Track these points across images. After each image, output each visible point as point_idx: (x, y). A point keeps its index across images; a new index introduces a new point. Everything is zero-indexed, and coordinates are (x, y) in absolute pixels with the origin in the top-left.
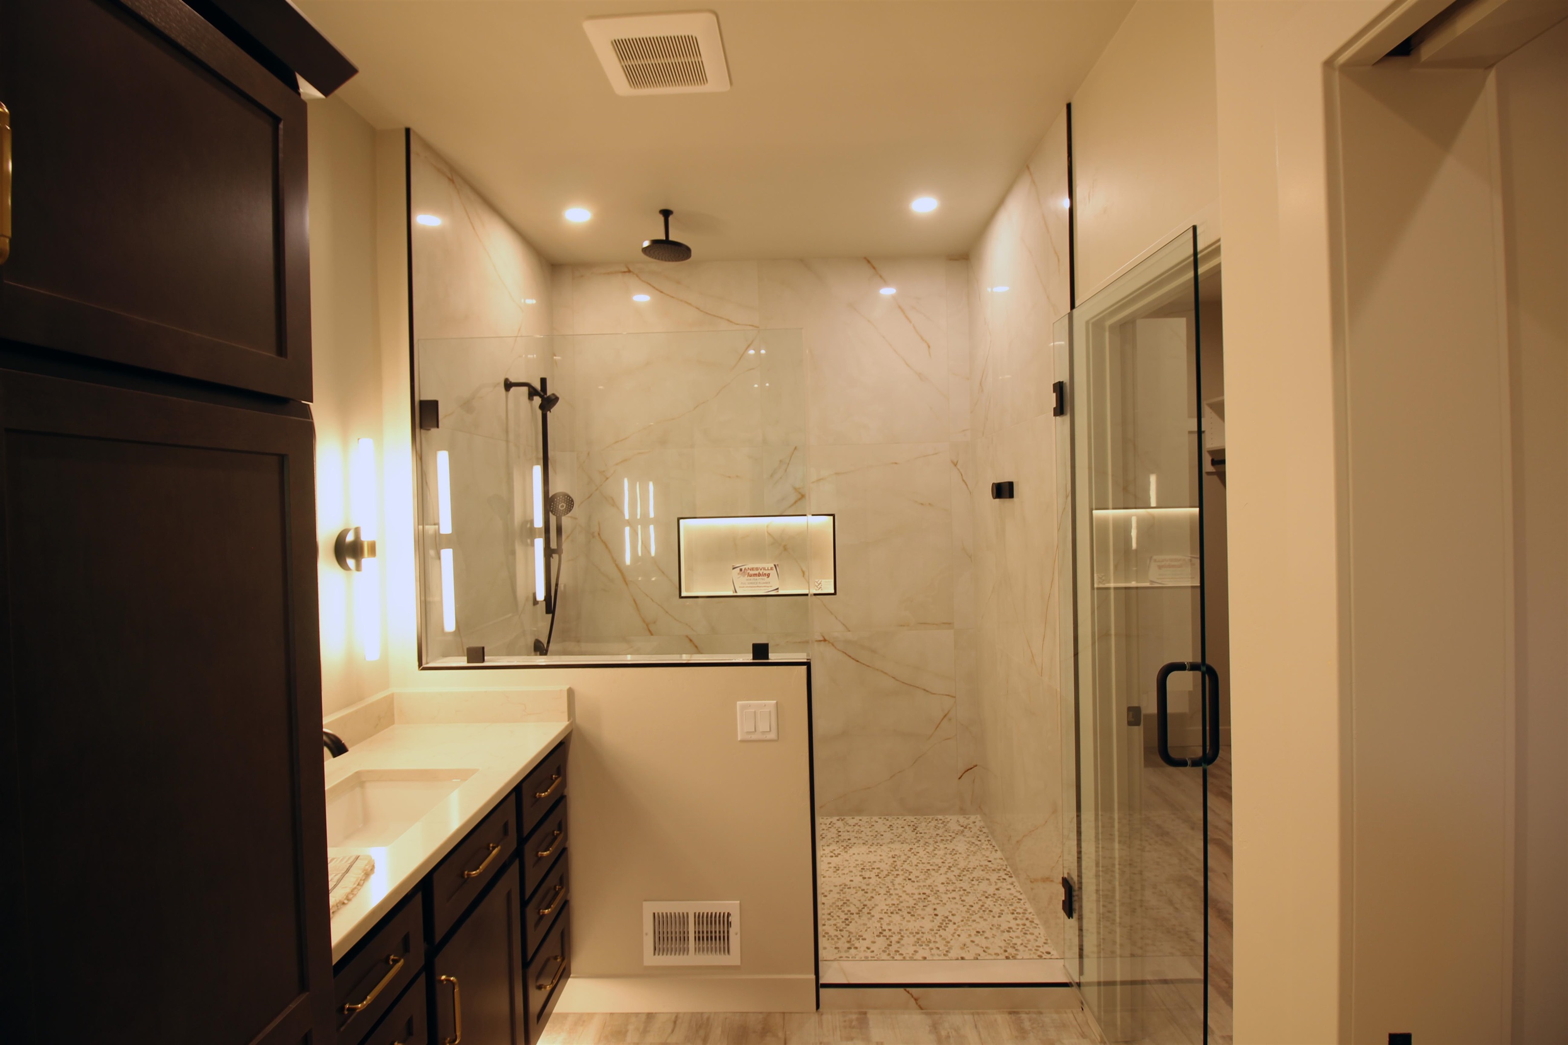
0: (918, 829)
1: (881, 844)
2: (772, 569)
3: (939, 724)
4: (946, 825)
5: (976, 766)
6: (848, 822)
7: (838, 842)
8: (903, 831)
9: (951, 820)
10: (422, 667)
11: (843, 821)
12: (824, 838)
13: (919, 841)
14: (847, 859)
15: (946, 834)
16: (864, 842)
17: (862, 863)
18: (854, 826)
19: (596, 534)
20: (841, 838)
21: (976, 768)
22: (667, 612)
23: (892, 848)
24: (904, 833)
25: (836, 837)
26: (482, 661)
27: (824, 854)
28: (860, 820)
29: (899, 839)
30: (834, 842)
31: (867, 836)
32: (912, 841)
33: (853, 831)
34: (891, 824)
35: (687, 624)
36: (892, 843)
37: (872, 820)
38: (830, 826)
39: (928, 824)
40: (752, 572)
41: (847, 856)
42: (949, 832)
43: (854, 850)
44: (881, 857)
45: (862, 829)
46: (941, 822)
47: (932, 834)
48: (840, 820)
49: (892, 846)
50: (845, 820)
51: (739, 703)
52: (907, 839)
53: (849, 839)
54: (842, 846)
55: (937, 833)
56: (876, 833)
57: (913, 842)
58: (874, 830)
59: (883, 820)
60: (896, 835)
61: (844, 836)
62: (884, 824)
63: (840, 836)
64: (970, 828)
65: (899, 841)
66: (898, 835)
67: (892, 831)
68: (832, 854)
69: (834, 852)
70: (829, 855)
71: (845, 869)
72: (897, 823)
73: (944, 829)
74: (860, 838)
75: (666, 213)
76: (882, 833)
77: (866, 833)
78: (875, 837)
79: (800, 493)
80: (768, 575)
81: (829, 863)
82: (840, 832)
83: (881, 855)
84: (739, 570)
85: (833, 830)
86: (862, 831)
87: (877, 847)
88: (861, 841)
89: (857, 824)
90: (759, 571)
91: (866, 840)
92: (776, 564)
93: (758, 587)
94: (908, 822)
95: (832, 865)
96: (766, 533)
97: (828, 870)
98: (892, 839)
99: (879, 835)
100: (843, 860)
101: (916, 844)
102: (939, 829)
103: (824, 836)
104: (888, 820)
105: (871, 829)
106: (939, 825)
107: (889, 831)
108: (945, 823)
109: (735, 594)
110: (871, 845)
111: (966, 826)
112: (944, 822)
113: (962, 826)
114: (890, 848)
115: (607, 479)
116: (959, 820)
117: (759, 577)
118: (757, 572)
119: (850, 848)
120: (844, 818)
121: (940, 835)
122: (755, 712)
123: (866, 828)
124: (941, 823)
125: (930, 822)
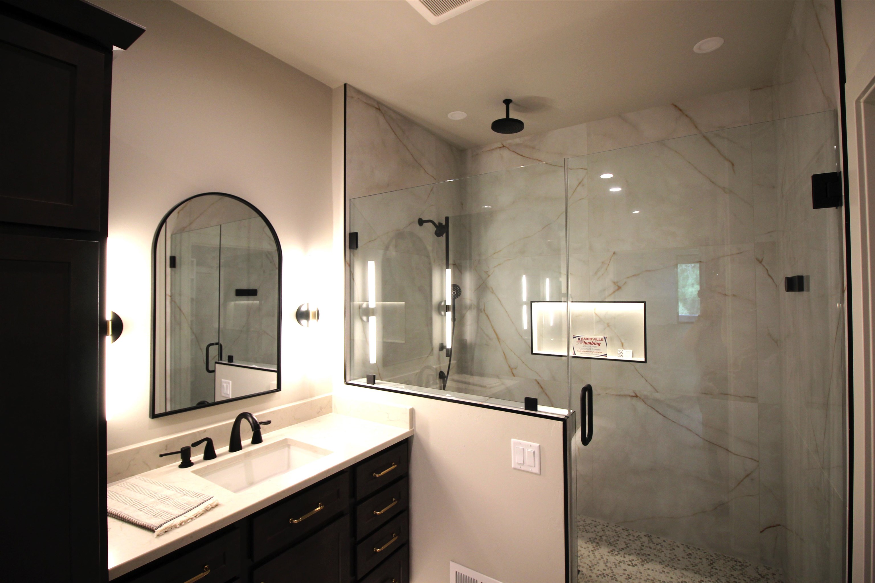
0: (714, 565)
1: (676, 568)
2: (602, 340)
3: (742, 481)
4: (744, 569)
5: (779, 525)
6: (653, 540)
7: (638, 554)
8: (700, 562)
9: (750, 565)
10: (346, 383)
11: (649, 538)
12: (628, 547)
13: (712, 576)
14: (641, 571)
15: (740, 577)
16: (661, 561)
17: (653, 579)
18: (657, 544)
19: (483, 310)
20: (643, 552)
21: (778, 527)
22: (523, 363)
23: (685, 575)
24: (700, 564)
25: (639, 550)
26: (373, 383)
27: (623, 561)
28: (664, 541)
29: (694, 568)
30: (635, 553)
31: (666, 556)
32: (705, 574)
33: (655, 549)
34: (691, 552)
35: (536, 372)
36: (686, 570)
37: (674, 544)
38: (637, 539)
39: (726, 562)
40: (587, 341)
41: (642, 569)
42: (745, 577)
43: (650, 566)
44: (672, 580)
45: (663, 549)
46: (739, 564)
47: (727, 573)
48: (647, 536)
49: (685, 572)
50: (651, 538)
51: (513, 440)
52: (701, 570)
53: (649, 555)
54: (641, 559)
55: (732, 573)
56: (674, 557)
57: (706, 576)
58: (673, 553)
59: (685, 547)
60: (693, 564)
61: (646, 551)
62: (684, 550)
63: (642, 549)
64: (767, 578)
65: (693, 570)
66: (694, 564)
67: (690, 560)
68: (630, 563)
69: (633, 562)
70: (627, 563)
71: (636, 579)
72: (697, 554)
73: (741, 572)
74: (658, 556)
75: (507, 102)
76: (679, 558)
77: (665, 554)
78: (672, 560)
79: (617, 285)
80: (599, 344)
81: (625, 570)
82: (643, 546)
83: (671, 578)
84: (578, 339)
85: (638, 543)
86: (663, 551)
87: (671, 569)
88: (658, 560)
89: (660, 544)
90: (593, 340)
91: (664, 560)
92: (605, 336)
93: (591, 352)
94: (708, 555)
95: (626, 573)
96: (594, 315)
97: (622, 576)
98: (687, 566)
99: (676, 559)
100: (637, 571)
101: (708, 577)
102: (735, 571)
103: (629, 545)
104: (689, 548)
105: (671, 552)
106: (736, 567)
107: (686, 558)
108: (743, 567)
109: (574, 355)
110: (666, 566)
111: (764, 576)
112: (742, 565)
113: (760, 575)
114: (683, 573)
115: (489, 276)
116: (759, 567)
117: (592, 345)
118: (591, 341)
119: (647, 562)
120: (651, 536)
121: (735, 576)
122: (524, 449)
123: (667, 549)
124: (739, 566)
125: (728, 561)
